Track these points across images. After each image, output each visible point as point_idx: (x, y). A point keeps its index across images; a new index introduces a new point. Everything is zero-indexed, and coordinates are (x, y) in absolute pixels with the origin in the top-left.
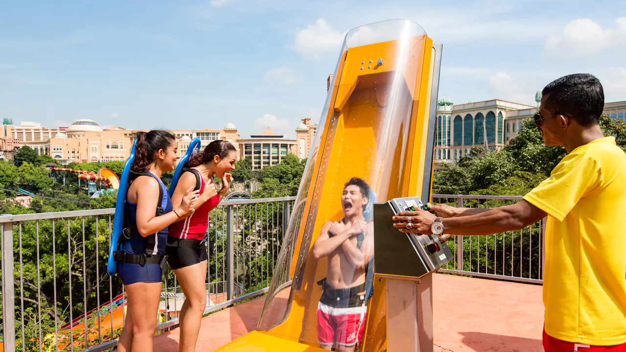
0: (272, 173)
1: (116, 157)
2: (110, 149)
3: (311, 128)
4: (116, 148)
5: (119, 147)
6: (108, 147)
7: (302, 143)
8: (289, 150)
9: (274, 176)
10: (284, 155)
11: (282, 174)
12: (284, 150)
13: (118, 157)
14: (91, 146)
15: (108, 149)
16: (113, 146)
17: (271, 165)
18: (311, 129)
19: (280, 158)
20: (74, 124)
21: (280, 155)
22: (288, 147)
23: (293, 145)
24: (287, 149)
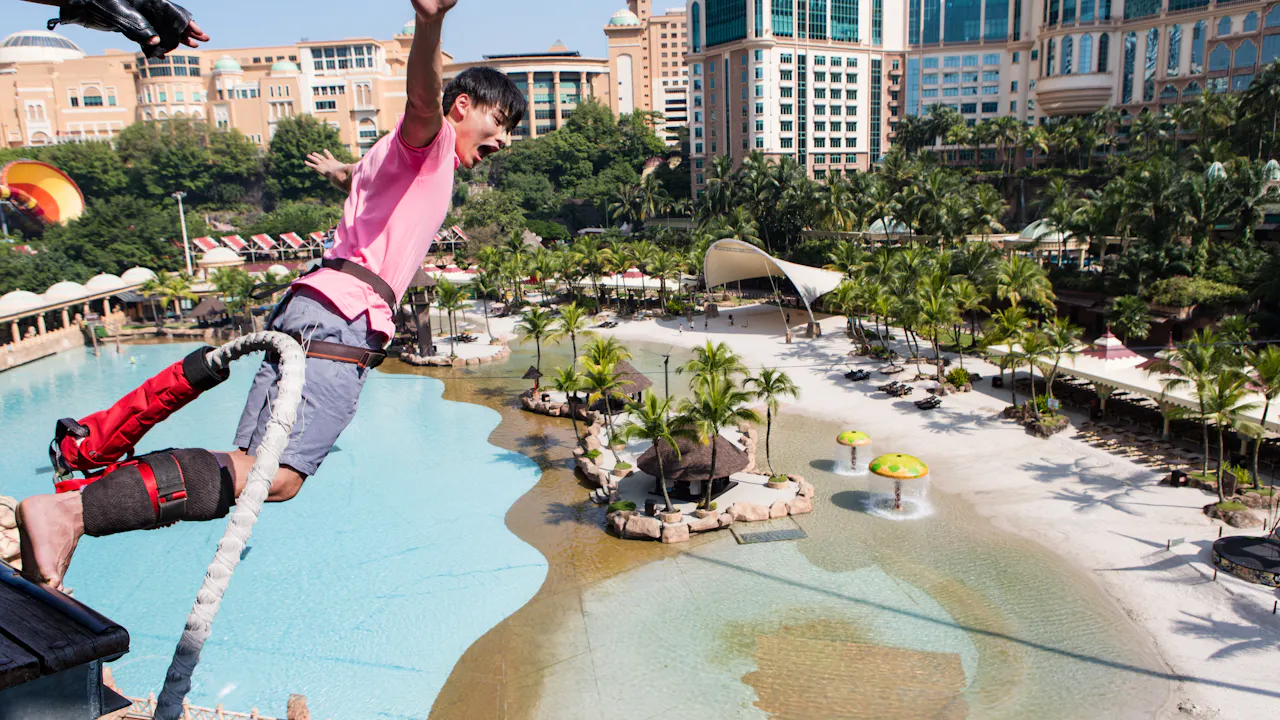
0: (529, 157)
1: (100, 131)
2: (82, 109)
3: (650, 24)
4: (96, 104)
5: (105, 101)
6: (75, 102)
7: (623, 68)
8: (586, 91)
9: (536, 169)
10: (572, 106)
11: (560, 162)
12: (571, 88)
13: (106, 131)
14: (28, 102)
15: (75, 110)
16: (89, 101)
17: (534, 135)
18: (653, 28)
19: (559, 115)
20: (6, 45)
21: (560, 108)
22: (584, 80)
23: (597, 74)
24: (578, 87)
